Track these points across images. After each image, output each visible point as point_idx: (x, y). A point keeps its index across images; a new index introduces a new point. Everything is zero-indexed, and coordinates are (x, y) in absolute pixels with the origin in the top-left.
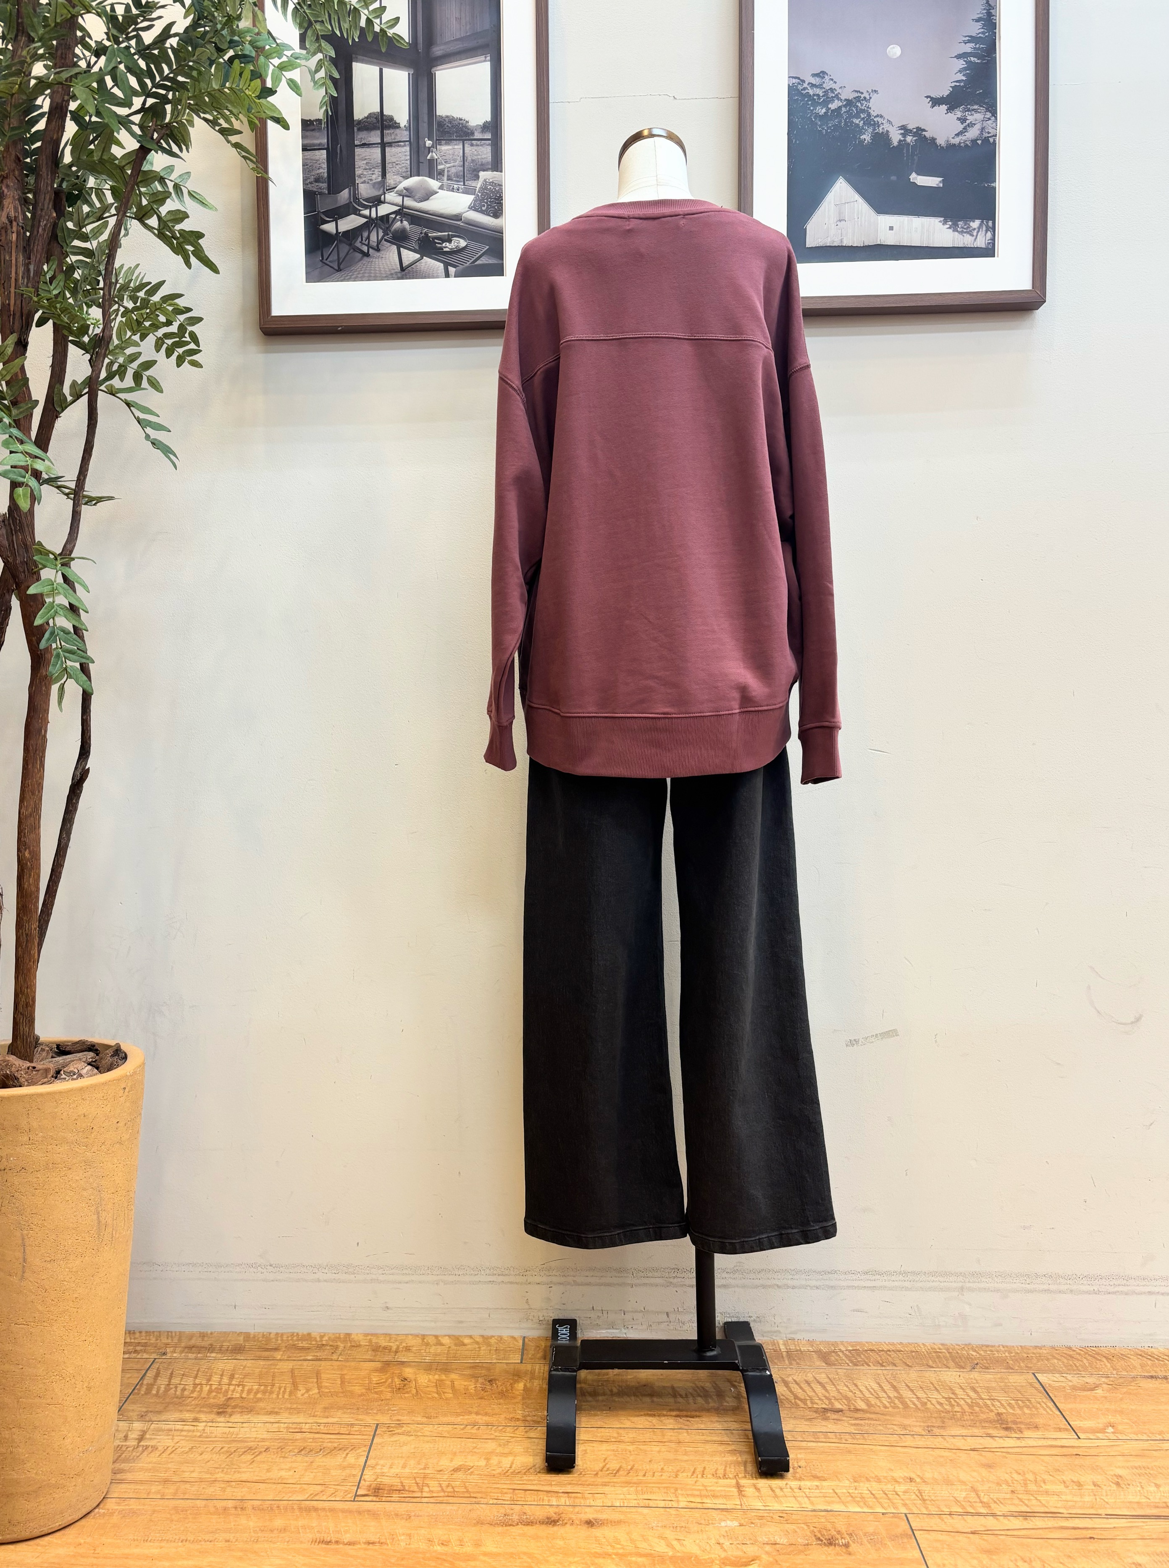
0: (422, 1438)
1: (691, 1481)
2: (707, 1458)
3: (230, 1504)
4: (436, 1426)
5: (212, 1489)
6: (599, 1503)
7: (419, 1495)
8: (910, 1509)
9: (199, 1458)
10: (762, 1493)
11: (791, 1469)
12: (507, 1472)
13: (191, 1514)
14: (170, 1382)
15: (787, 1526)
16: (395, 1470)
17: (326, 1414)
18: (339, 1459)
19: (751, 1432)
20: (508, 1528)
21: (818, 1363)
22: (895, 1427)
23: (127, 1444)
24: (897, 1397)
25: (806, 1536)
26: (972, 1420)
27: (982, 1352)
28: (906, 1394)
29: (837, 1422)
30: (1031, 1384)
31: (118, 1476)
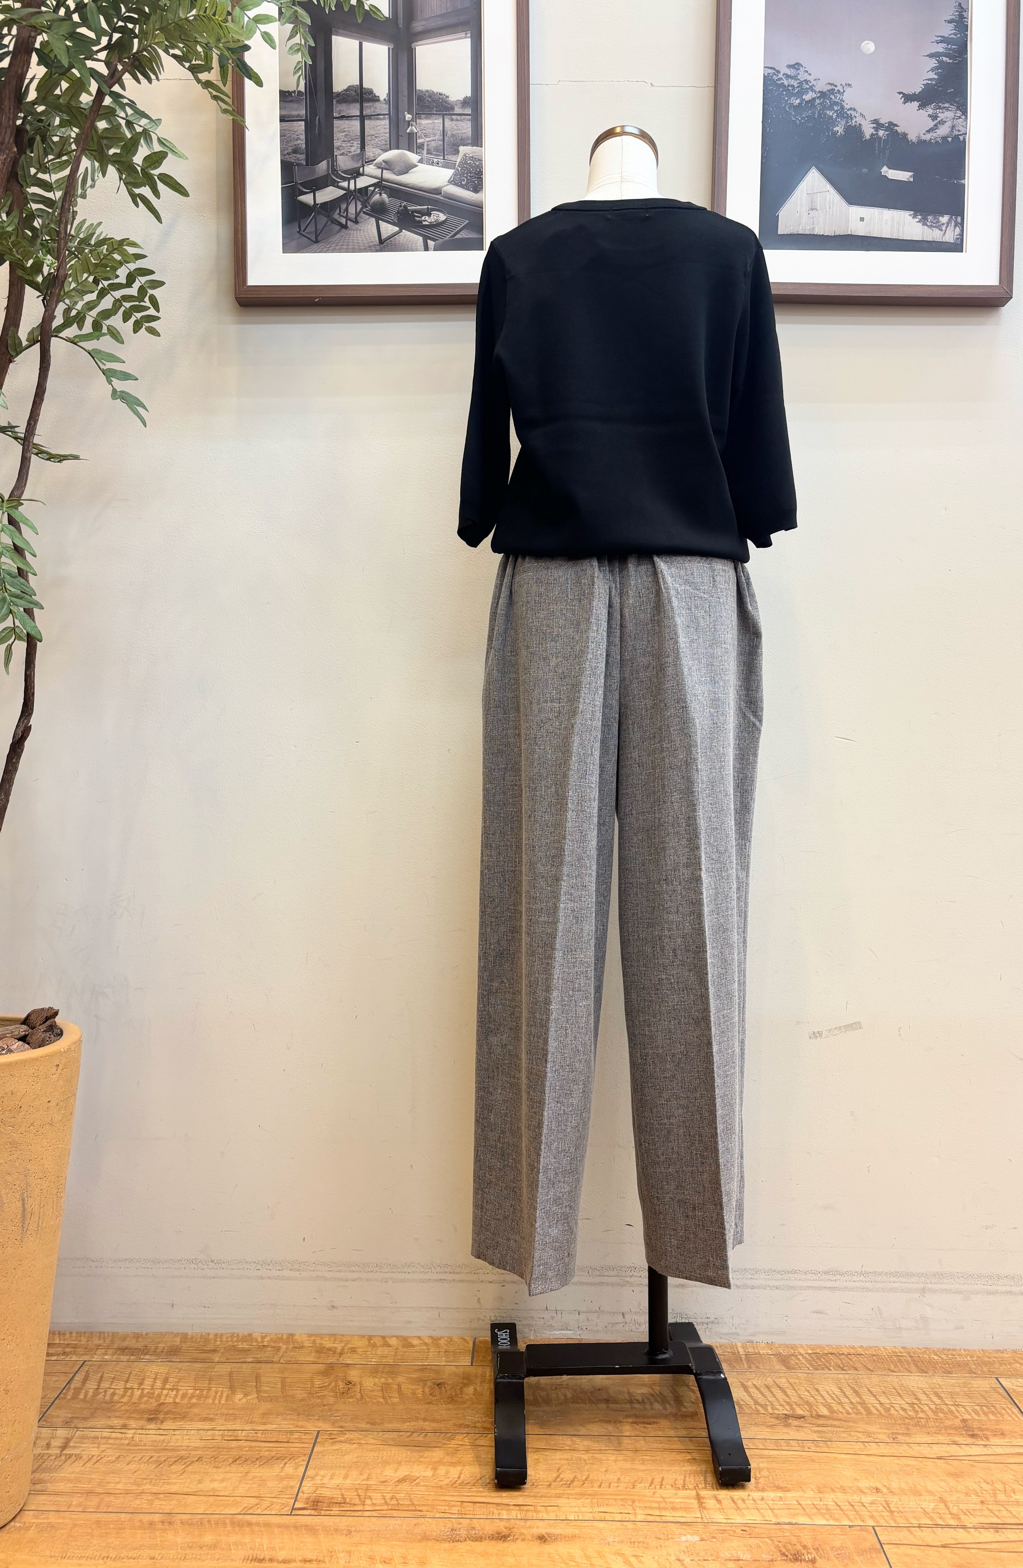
0: (365, 1446)
1: (648, 1492)
2: (665, 1467)
3: (157, 1518)
4: (381, 1433)
5: (138, 1502)
6: (552, 1516)
7: (361, 1508)
8: (878, 1522)
9: (126, 1468)
10: (724, 1504)
11: (752, 1479)
12: (455, 1483)
13: (114, 1529)
14: (99, 1386)
15: (751, 1540)
16: (336, 1482)
17: (264, 1421)
18: (276, 1469)
19: (707, 1440)
20: (456, 1544)
21: (778, 1366)
22: (859, 1435)
23: (50, 1452)
24: (859, 1403)
25: (771, 1551)
26: (937, 1427)
27: (943, 1356)
28: (870, 1400)
29: (800, 1429)
30: (994, 1389)
31: (36, 1487)
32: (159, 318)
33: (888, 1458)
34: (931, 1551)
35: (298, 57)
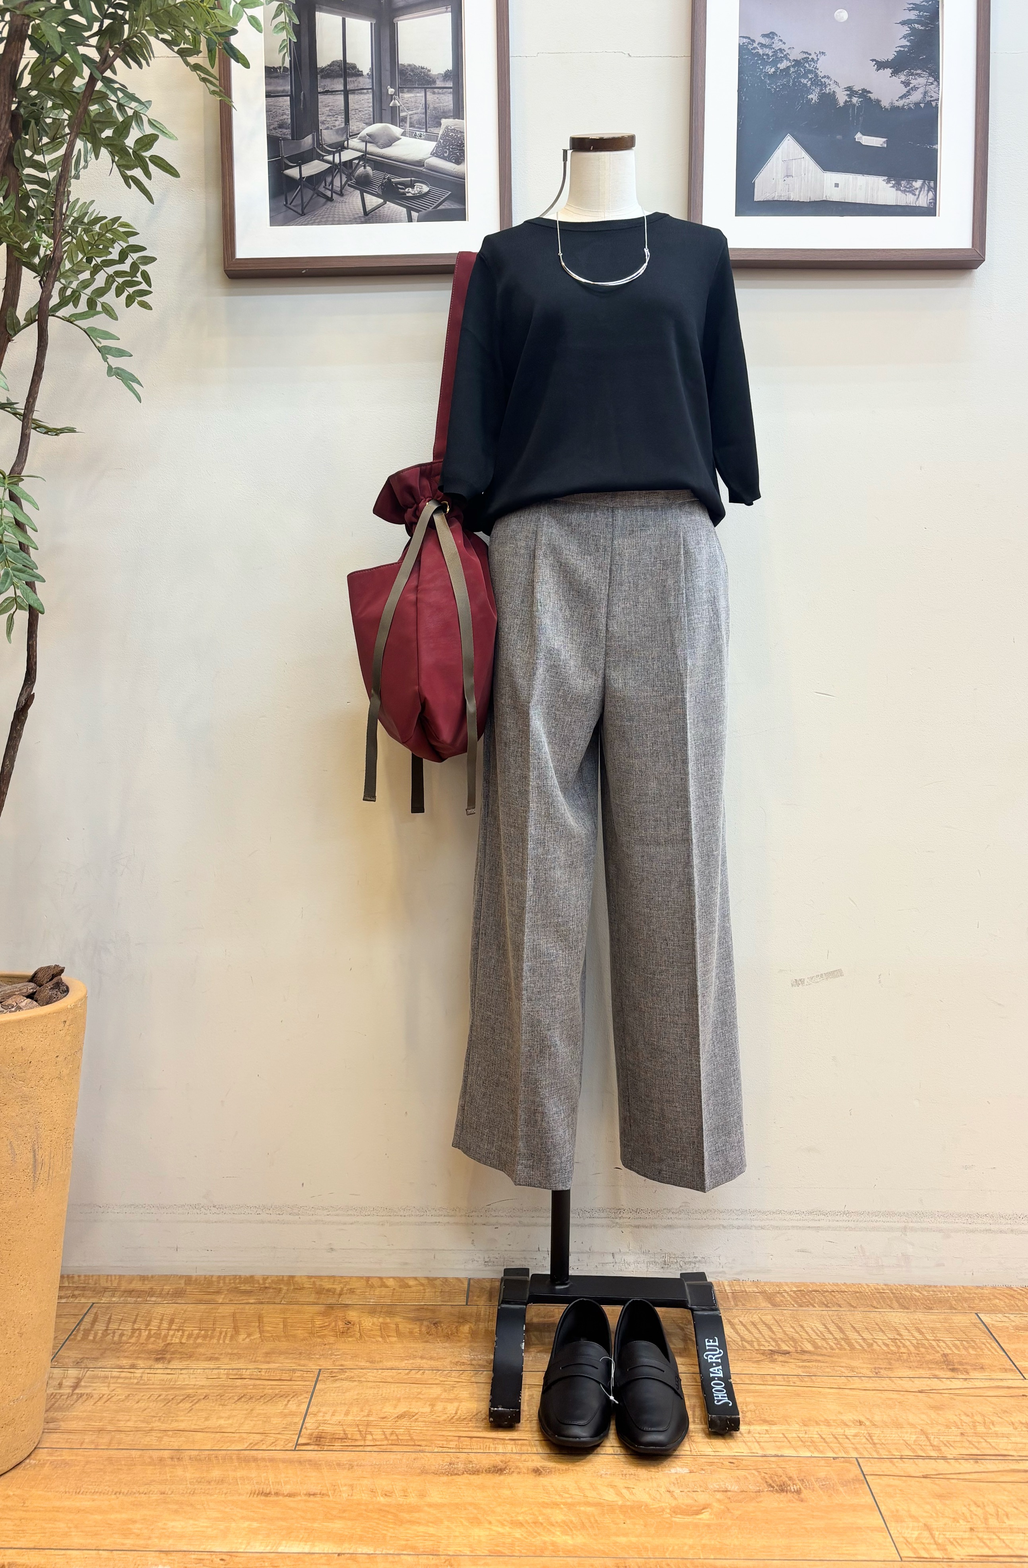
0: (365, 1384)
3: (166, 1454)
4: (380, 1371)
5: (148, 1439)
7: (362, 1443)
8: (861, 1454)
9: (136, 1406)
12: (452, 1418)
13: (125, 1465)
14: (107, 1327)
15: (739, 1472)
16: (338, 1418)
17: (268, 1359)
18: (280, 1407)
20: (454, 1477)
21: (764, 1304)
22: (842, 1369)
23: (62, 1391)
24: (842, 1339)
25: (758, 1482)
26: (919, 1361)
27: (925, 1293)
28: (852, 1335)
29: (786, 1364)
30: (975, 1325)
31: (50, 1425)
32: (151, 292)
33: (871, 1392)
34: (912, 1482)
35: (283, 35)
